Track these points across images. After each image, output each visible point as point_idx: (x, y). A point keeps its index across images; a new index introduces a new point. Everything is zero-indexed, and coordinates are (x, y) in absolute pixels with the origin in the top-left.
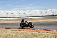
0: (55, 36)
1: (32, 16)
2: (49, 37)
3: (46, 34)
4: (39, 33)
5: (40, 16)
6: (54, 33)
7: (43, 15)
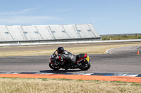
0: (82, 86)
1: (29, 40)
2: (66, 91)
3: (61, 82)
4: (44, 82)
5: (49, 39)
6: (80, 80)
7: (57, 38)
